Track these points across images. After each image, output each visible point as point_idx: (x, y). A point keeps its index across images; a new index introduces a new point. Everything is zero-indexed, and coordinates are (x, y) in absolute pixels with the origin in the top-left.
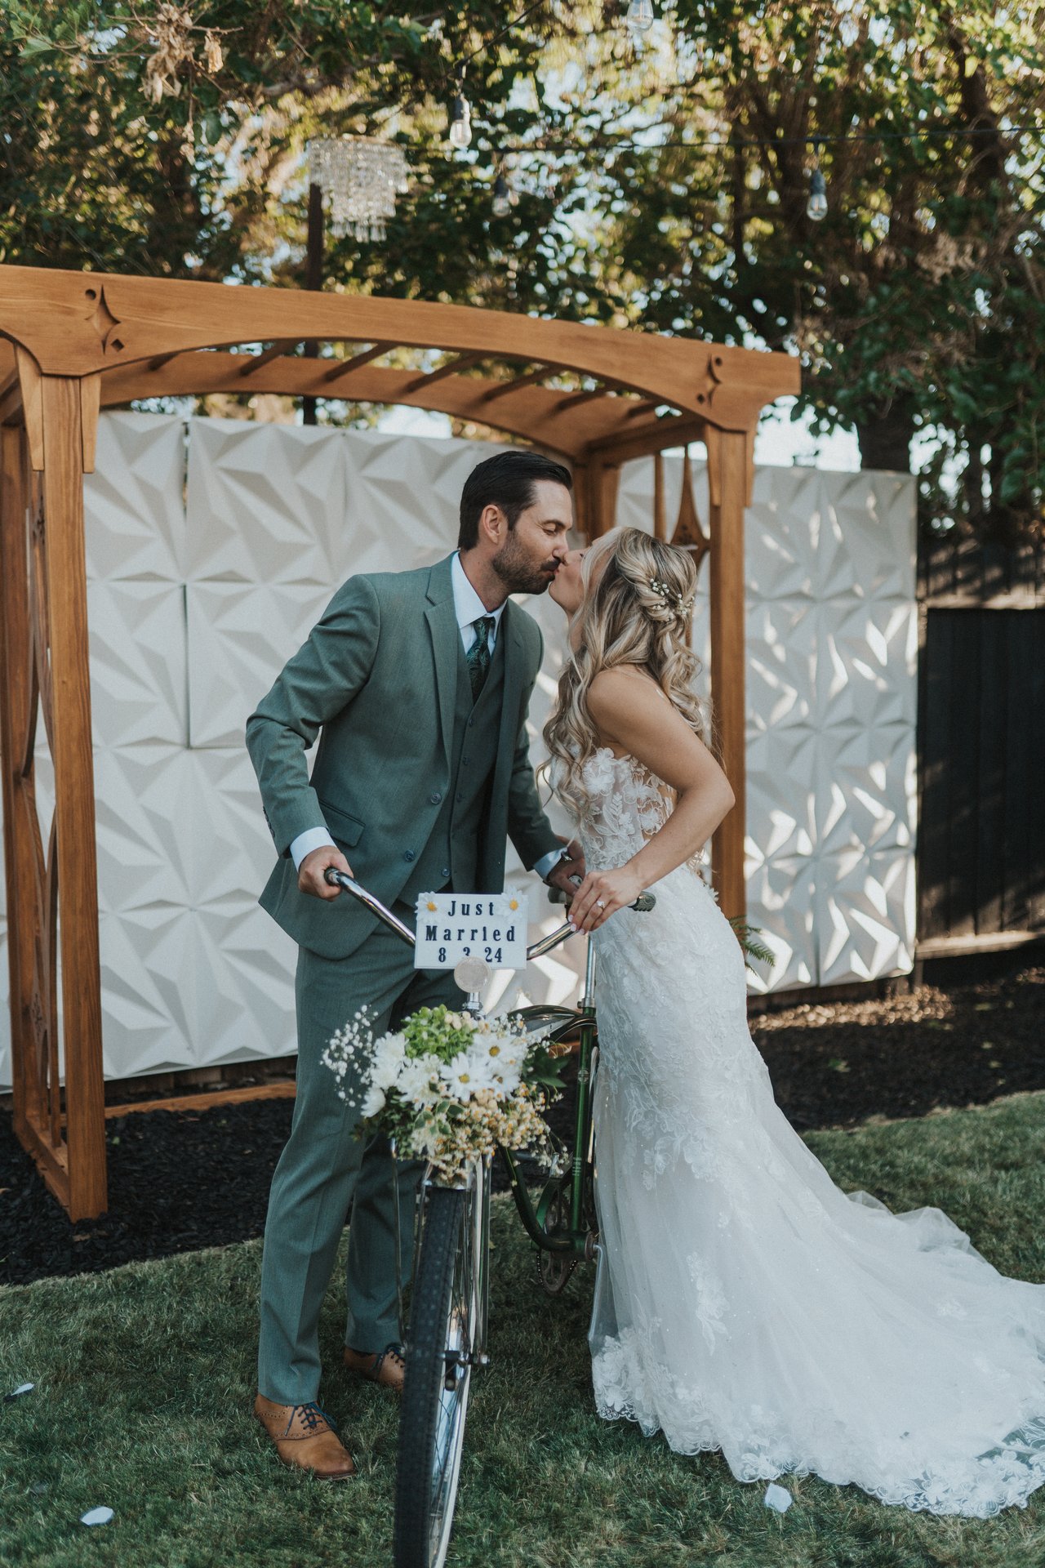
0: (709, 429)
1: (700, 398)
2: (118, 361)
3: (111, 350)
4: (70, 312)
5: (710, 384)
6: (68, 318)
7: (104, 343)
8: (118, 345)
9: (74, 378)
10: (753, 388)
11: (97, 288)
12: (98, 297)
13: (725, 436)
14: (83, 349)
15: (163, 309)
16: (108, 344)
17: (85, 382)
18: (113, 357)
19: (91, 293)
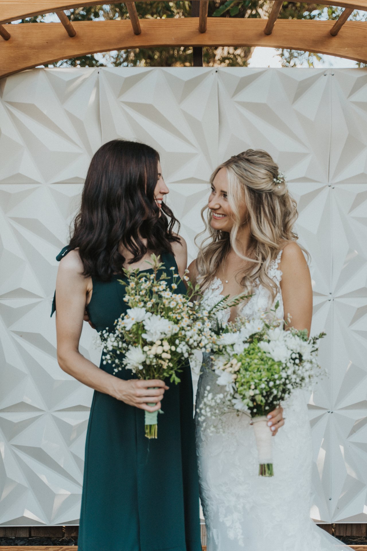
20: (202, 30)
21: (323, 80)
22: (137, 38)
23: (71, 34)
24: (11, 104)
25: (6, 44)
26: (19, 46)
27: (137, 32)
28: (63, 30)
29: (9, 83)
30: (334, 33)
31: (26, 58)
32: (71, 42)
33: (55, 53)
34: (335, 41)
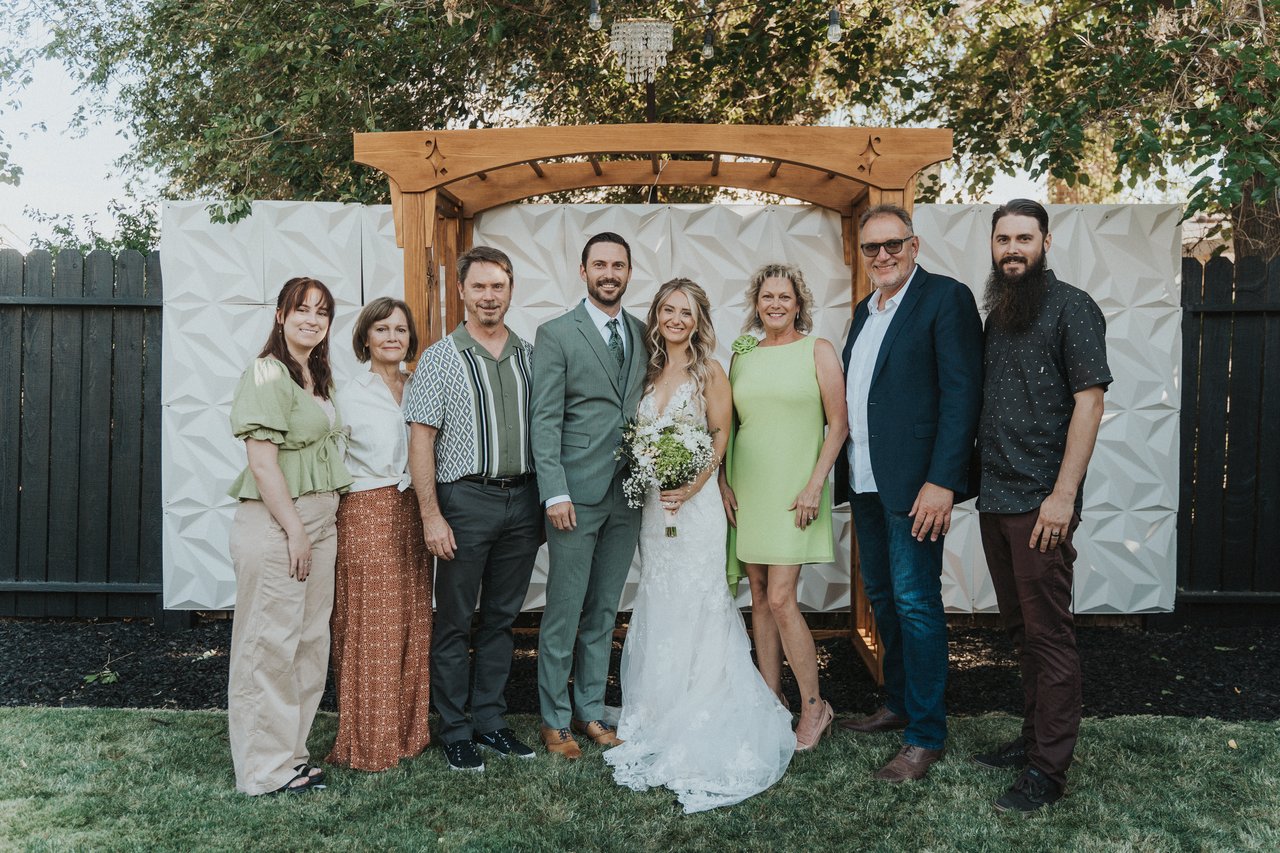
0: (871, 188)
1: (862, 167)
2: (444, 181)
3: (439, 174)
4: (417, 155)
5: (872, 157)
6: (416, 158)
7: (436, 172)
8: (444, 171)
9: (420, 193)
10: (908, 157)
11: (432, 140)
12: (433, 144)
13: (885, 193)
14: (424, 176)
15: (472, 147)
16: (438, 172)
17: (427, 194)
18: (441, 179)
19: (429, 142)
20: (656, 171)
21: (765, 216)
22: (598, 178)
23: (540, 174)
24: (484, 235)
25: (483, 184)
26: (493, 186)
27: (599, 173)
28: (532, 171)
29: (485, 218)
30: (773, 175)
31: (500, 196)
32: (539, 182)
33: (527, 191)
34: (774, 181)
